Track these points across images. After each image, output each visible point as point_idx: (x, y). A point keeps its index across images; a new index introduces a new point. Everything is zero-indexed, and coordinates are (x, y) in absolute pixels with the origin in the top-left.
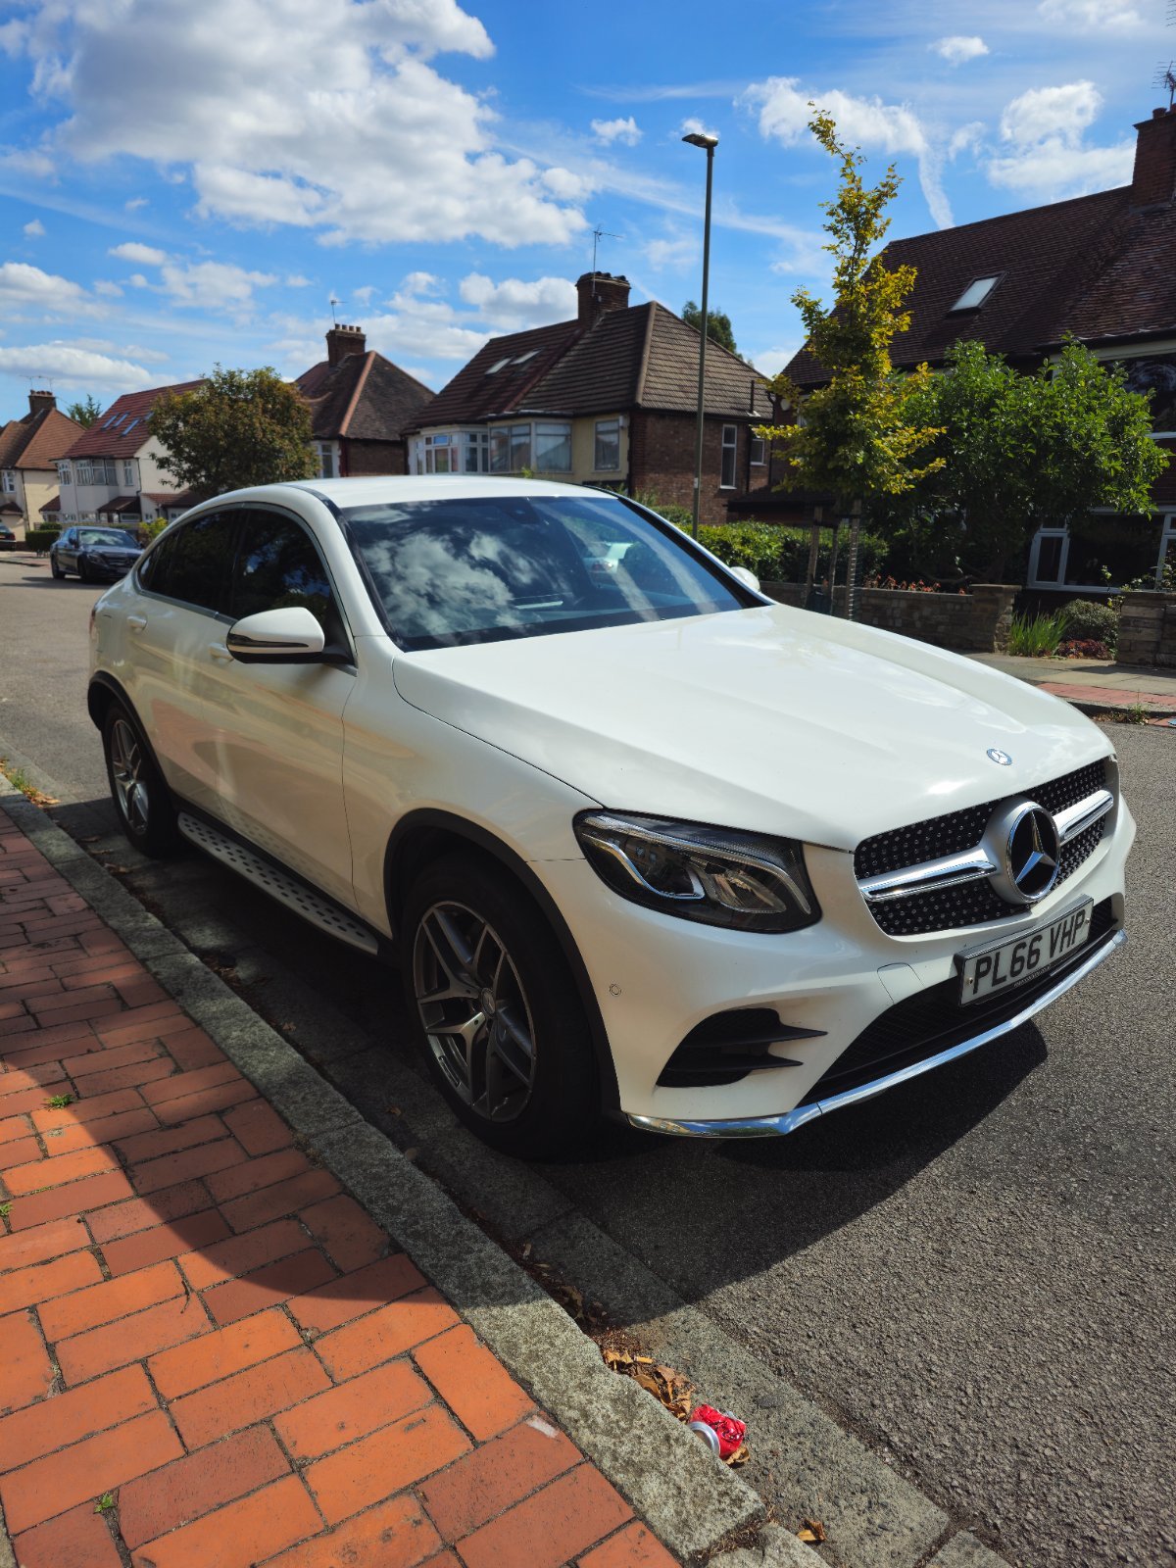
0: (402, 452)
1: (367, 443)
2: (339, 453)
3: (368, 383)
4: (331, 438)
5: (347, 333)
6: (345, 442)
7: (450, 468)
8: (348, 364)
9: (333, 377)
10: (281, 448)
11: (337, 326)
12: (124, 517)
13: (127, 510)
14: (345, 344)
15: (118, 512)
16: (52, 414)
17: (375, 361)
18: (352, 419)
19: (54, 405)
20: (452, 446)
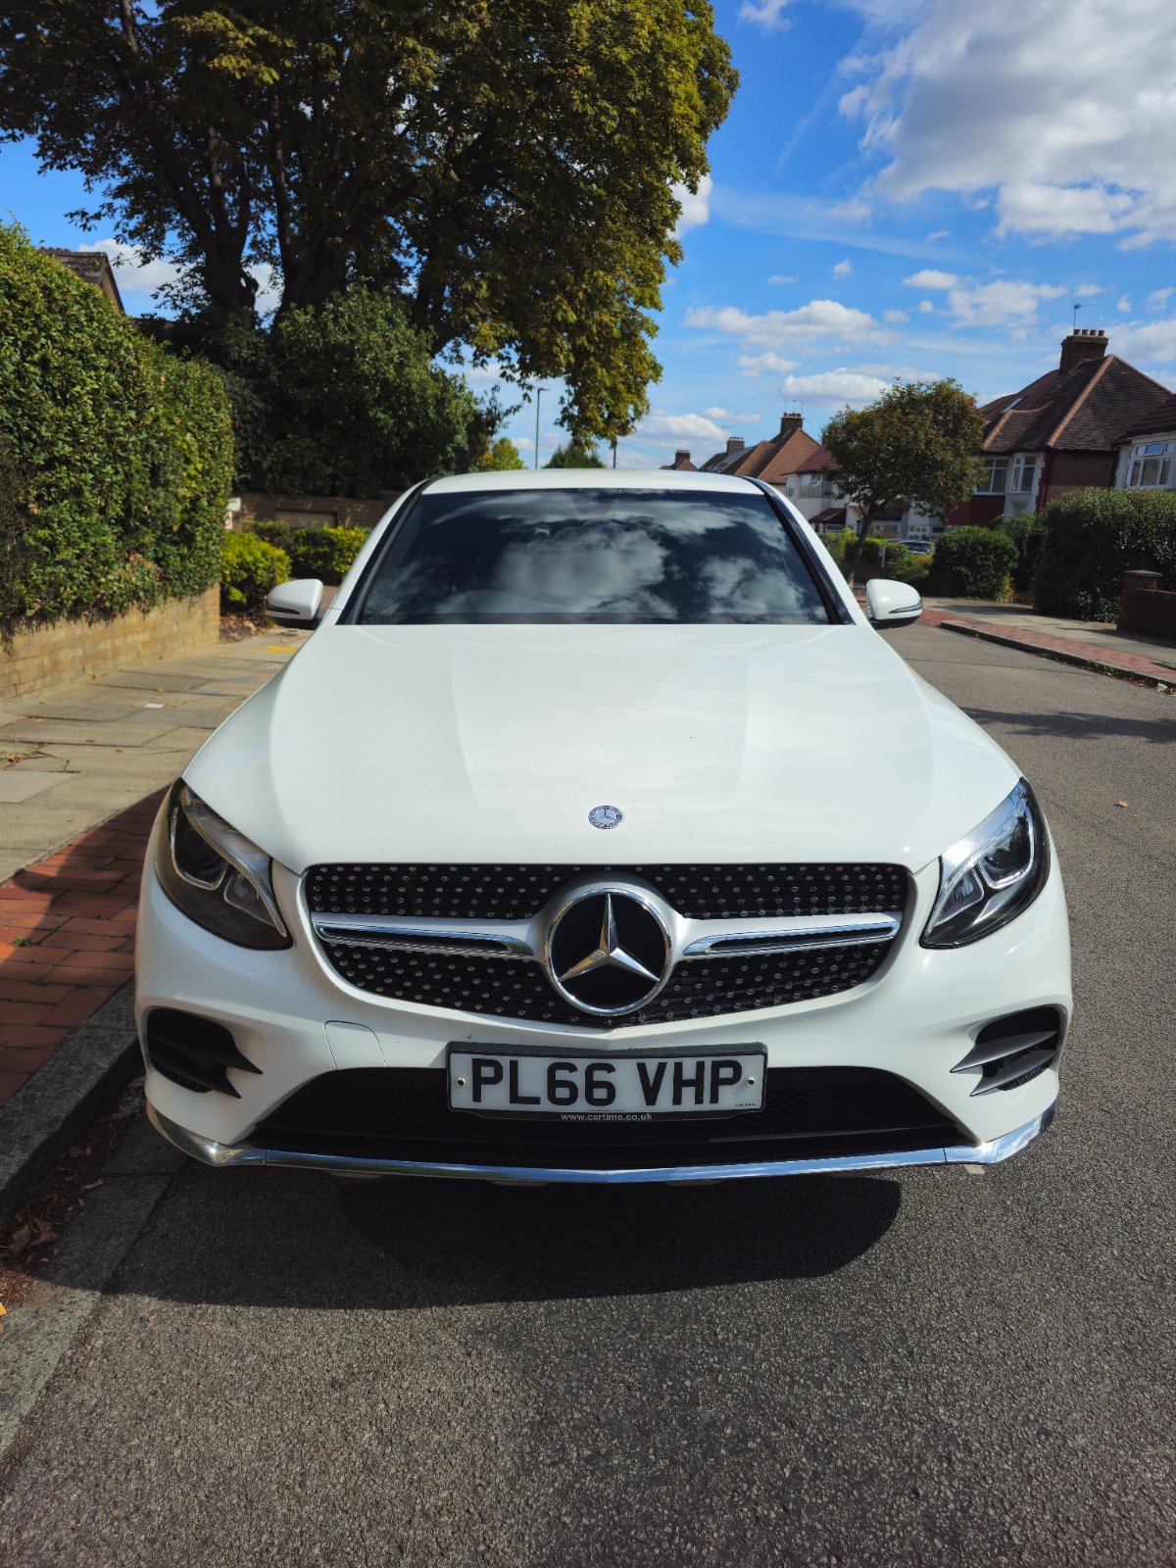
0: (1111, 463)
1: (1077, 454)
2: (1043, 465)
3: (1096, 390)
4: (1036, 450)
5: (1086, 339)
6: (1051, 454)
7: (1158, 481)
8: (1080, 371)
9: (1059, 386)
10: (943, 459)
11: (1076, 332)
12: (829, 528)
13: (832, 521)
14: (1084, 350)
15: (825, 523)
16: (797, 433)
17: (1112, 364)
18: (1066, 428)
19: (801, 426)
20: (1167, 455)
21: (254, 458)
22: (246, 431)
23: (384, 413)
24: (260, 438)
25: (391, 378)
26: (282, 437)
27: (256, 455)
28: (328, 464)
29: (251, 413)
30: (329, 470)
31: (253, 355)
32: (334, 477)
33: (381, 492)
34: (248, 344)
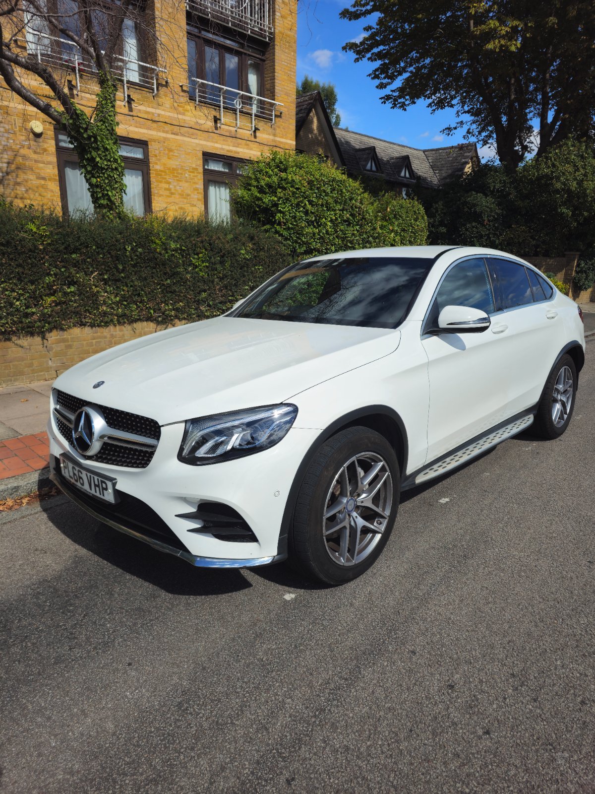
21: (492, 239)
22: (490, 225)
23: (567, 209)
24: (497, 229)
25: (574, 189)
26: (510, 227)
27: (494, 237)
28: (534, 239)
29: (494, 217)
30: (534, 242)
31: (502, 186)
32: (537, 246)
33: (566, 253)
34: (500, 181)
